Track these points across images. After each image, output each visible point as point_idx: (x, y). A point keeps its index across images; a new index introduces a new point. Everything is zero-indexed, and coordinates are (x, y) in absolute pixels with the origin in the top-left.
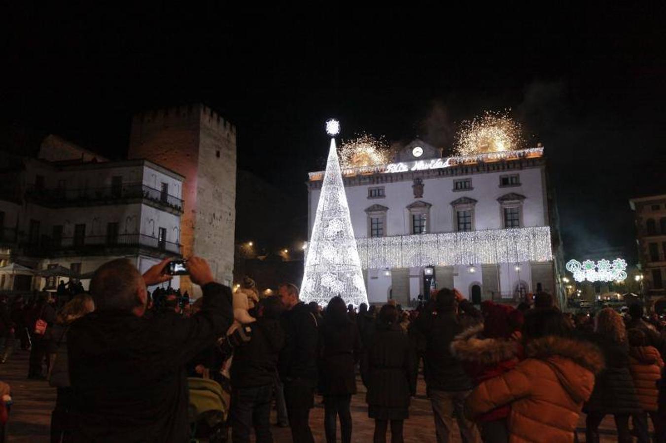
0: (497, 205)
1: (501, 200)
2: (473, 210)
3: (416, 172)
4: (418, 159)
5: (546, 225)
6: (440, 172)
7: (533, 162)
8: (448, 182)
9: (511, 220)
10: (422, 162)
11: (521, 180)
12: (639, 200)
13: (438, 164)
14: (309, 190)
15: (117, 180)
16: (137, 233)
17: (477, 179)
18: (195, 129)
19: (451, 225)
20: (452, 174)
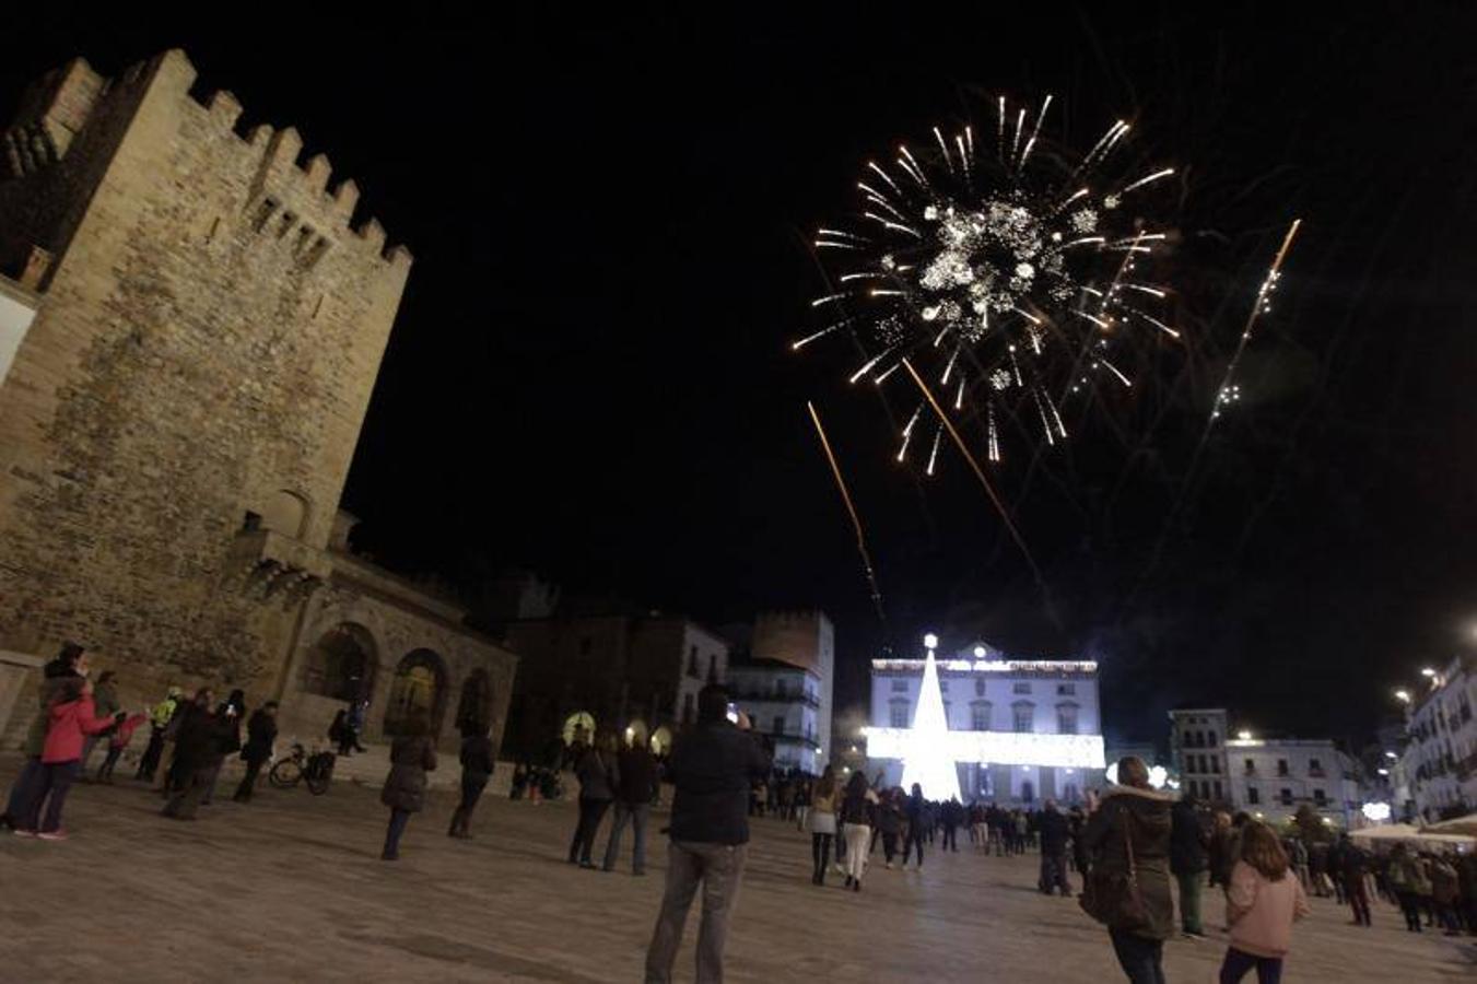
0: (1054, 712)
1: (1058, 706)
2: (1031, 714)
3: (979, 672)
4: (980, 659)
5: (1098, 734)
6: (1002, 675)
7: (1088, 675)
8: (1009, 684)
9: (1067, 727)
10: (983, 662)
11: (1077, 689)
12: (1178, 712)
13: (1000, 666)
14: (873, 677)
15: (781, 683)
16: (800, 728)
17: (1035, 684)
18: (816, 632)
19: (1011, 727)
20: (1011, 678)
